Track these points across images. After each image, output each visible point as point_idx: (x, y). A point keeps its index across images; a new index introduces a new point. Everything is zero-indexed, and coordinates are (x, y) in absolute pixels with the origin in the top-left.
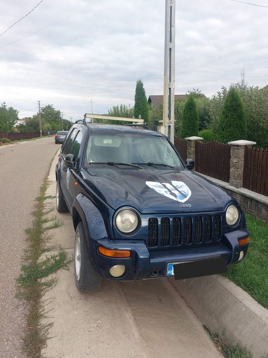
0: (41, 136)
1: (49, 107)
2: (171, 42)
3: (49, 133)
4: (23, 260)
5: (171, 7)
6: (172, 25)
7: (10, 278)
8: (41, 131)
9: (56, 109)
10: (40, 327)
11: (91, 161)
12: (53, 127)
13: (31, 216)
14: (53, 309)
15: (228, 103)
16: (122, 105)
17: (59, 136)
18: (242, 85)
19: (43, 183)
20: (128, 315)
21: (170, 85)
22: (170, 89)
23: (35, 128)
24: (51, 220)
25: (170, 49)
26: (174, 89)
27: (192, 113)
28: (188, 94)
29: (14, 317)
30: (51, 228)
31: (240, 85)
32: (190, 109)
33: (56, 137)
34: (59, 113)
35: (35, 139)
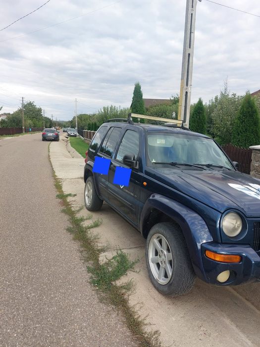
0: (24, 132)
1: (30, 104)
2: (190, 47)
3: (30, 130)
4: (83, 261)
5: (192, 14)
6: (192, 31)
7: (81, 280)
8: (23, 128)
9: (37, 107)
10: (146, 335)
11: (154, 161)
12: (34, 123)
13: (63, 214)
14: (148, 315)
15: (245, 109)
16: (112, 106)
17: (47, 133)
18: (225, 93)
19: (54, 181)
20: (227, 321)
21: (187, 89)
22: (187, 92)
23: (17, 124)
24: (87, 219)
25: (189, 54)
26: (190, 93)
27: (201, 117)
28: (172, 99)
29: (113, 324)
30: (92, 227)
31: (224, 93)
32: (199, 113)
33: (43, 135)
34: (40, 110)
35: (18, 135)
